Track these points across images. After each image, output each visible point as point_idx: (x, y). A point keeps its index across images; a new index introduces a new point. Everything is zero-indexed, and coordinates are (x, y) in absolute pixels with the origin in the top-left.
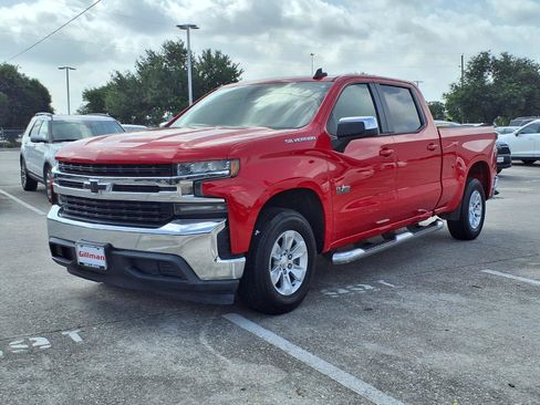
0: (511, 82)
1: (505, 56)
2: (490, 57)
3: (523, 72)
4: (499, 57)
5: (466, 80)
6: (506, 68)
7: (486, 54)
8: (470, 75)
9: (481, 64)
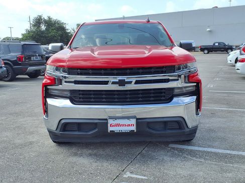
0: (53, 30)
1: (49, 18)
2: (42, 18)
3: (57, 25)
4: (46, 18)
5: (32, 28)
6: (50, 23)
7: (40, 16)
8: (34, 26)
9: (38, 21)
